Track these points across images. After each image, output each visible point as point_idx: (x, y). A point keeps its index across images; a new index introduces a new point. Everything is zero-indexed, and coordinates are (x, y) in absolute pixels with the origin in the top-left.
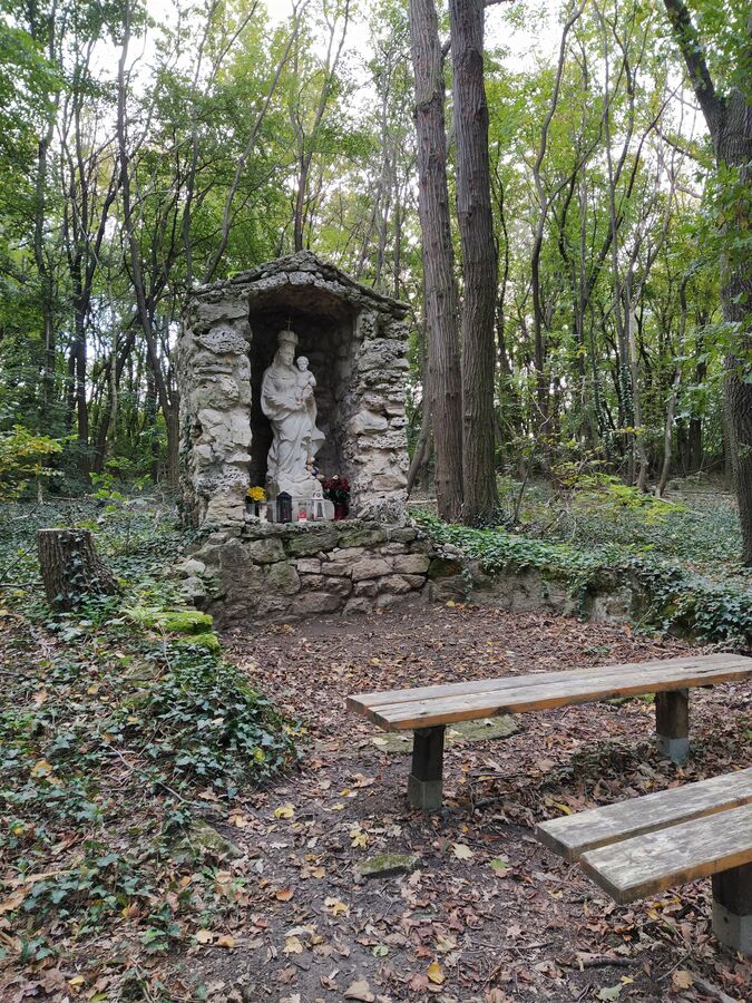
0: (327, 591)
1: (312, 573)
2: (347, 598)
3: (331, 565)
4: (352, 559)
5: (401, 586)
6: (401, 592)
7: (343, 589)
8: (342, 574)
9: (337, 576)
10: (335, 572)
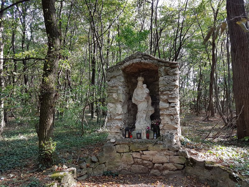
0: (143, 165)
1: (138, 158)
2: (151, 169)
3: (145, 156)
4: (153, 155)
5: (172, 168)
6: (172, 170)
7: (149, 165)
8: (148, 160)
9: (147, 160)
10: (146, 159)
